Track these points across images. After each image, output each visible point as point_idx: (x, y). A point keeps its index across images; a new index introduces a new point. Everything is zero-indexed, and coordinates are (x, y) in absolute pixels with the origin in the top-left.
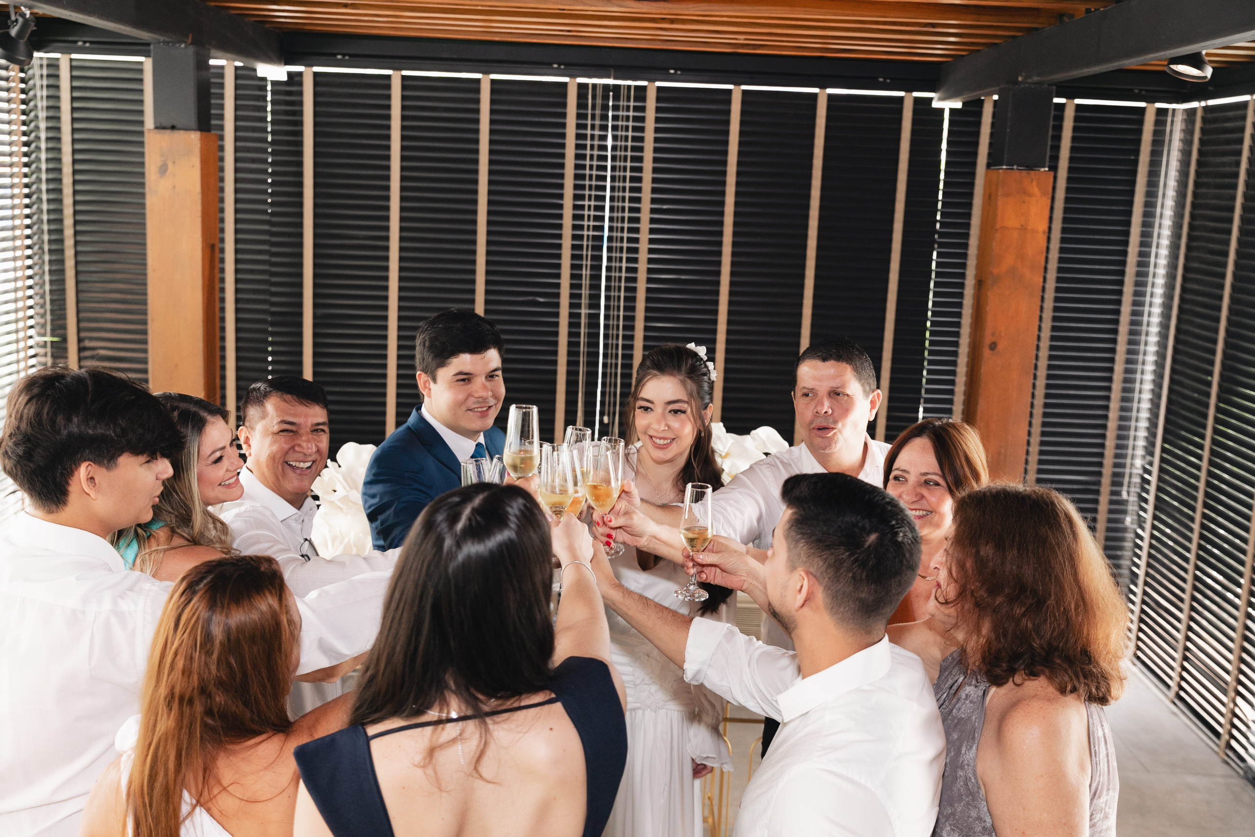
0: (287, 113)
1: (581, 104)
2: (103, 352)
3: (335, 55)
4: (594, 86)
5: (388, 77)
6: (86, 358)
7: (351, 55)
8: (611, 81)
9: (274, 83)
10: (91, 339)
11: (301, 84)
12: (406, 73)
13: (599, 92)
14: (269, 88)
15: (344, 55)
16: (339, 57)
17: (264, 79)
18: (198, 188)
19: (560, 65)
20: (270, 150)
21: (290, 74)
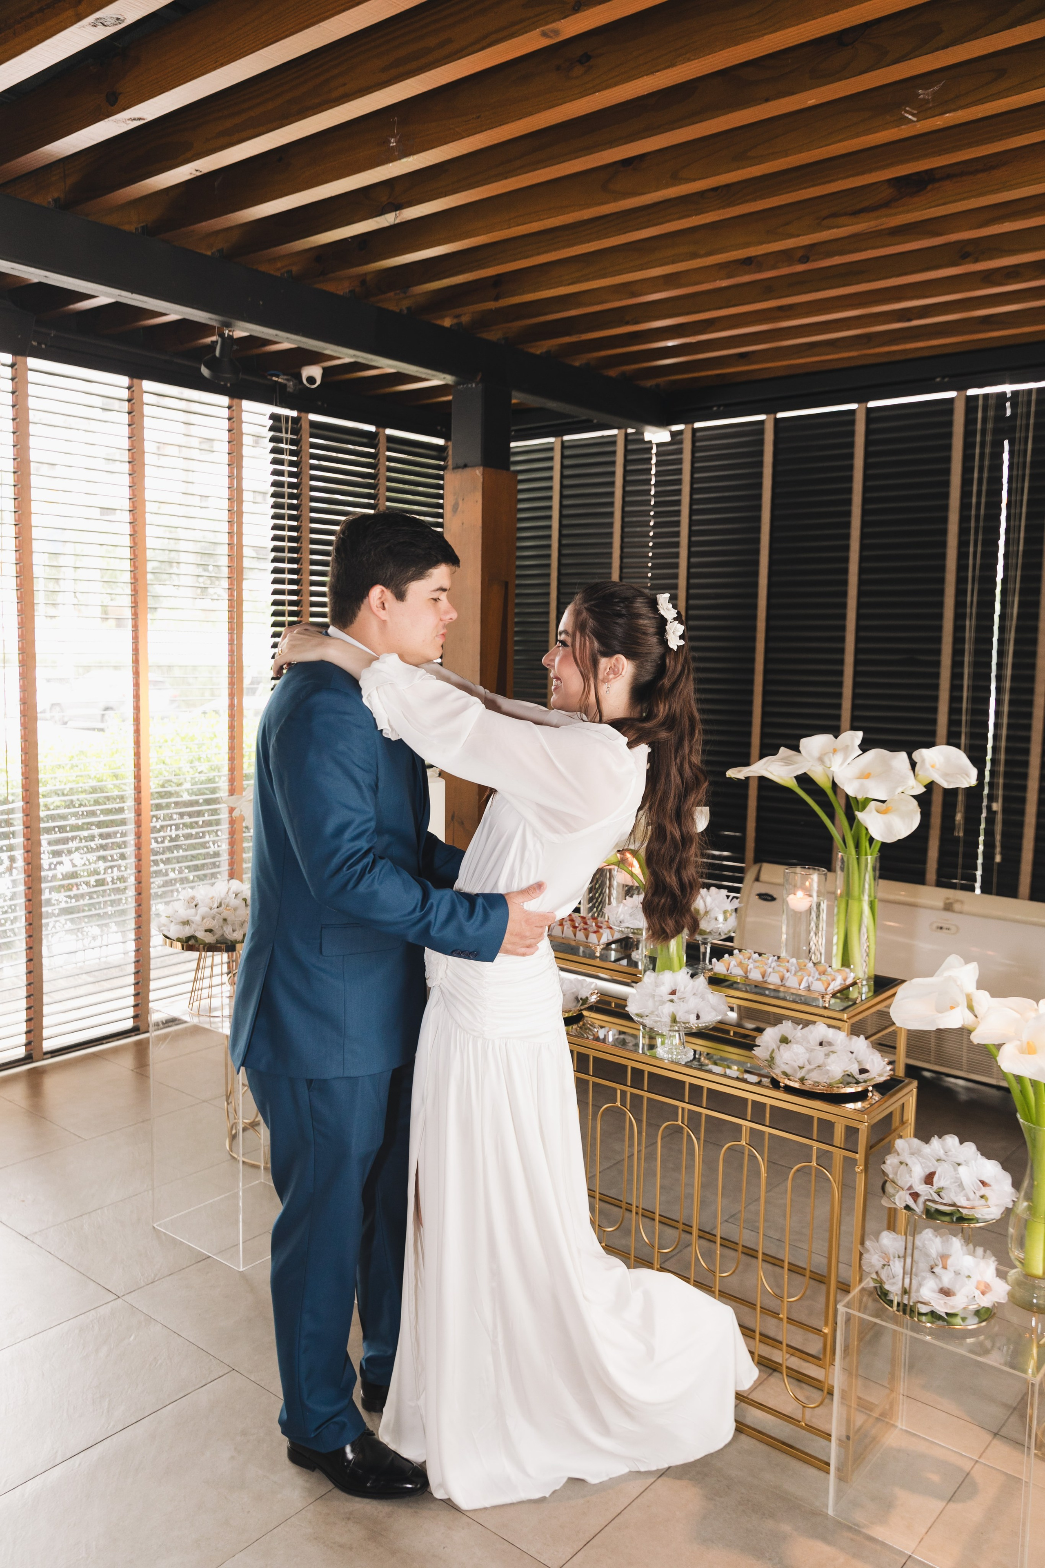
1: (970, 421)
3: (712, 408)
4: (986, 396)
5: (762, 422)
7: (725, 406)
8: (1008, 388)
11: (681, 442)
12: (776, 416)
13: (992, 402)
14: (654, 451)
15: (719, 406)
16: (715, 408)
17: (650, 442)
18: (479, 523)
19: (943, 377)
20: (652, 513)
21: (673, 434)
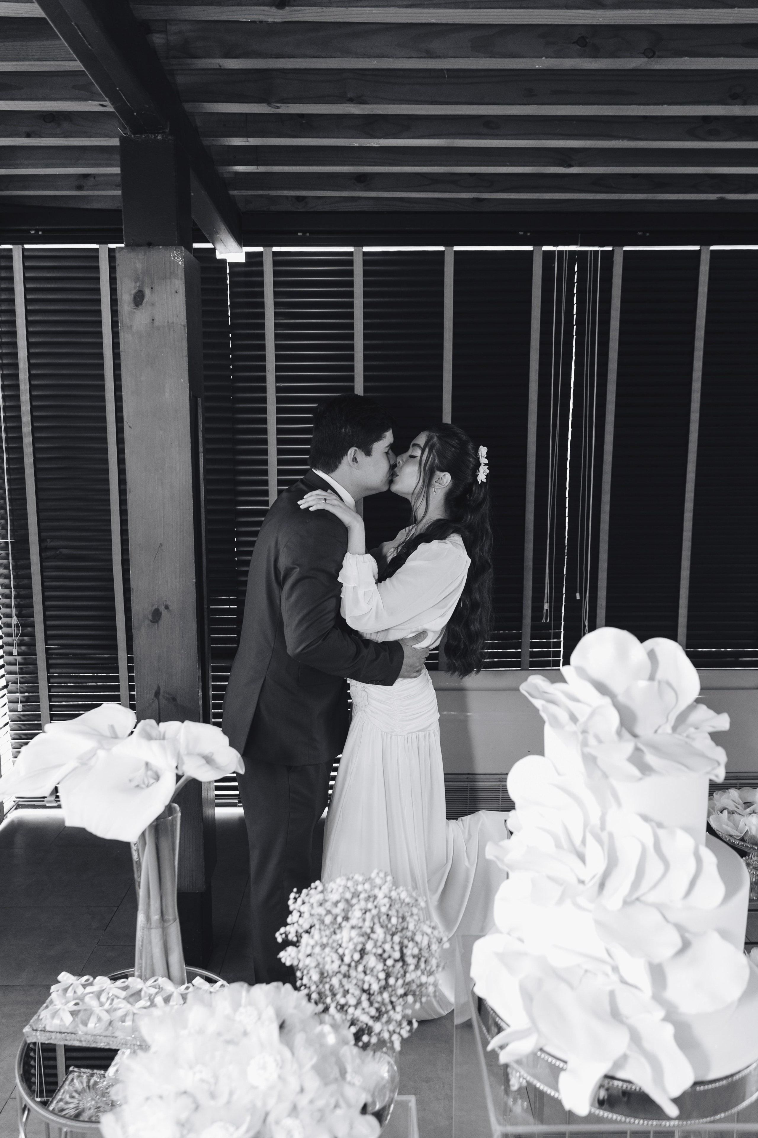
0: (247, 295)
2: (65, 551)
3: (296, 232)
4: (561, 254)
5: (351, 254)
6: (48, 558)
7: (311, 232)
9: (233, 265)
10: (53, 538)
11: (261, 264)
12: (366, 249)
14: (228, 270)
15: (304, 233)
16: (300, 234)
17: (224, 261)
19: (525, 232)
20: (230, 335)
21: (249, 255)
